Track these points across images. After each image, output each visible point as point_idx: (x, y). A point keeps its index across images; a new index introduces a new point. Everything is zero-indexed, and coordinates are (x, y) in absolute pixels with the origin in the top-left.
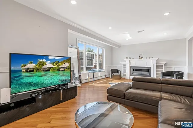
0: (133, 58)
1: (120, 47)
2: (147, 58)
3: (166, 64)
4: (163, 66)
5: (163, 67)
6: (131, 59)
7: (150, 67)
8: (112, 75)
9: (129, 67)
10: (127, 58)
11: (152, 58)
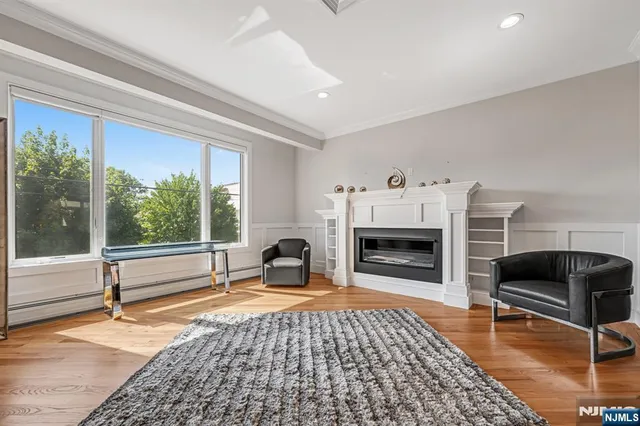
0: (364, 190)
1: (321, 144)
2: (424, 185)
3: (519, 215)
4: (506, 222)
5: (506, 230)
6: (357, 193)
7: (440, 231)
8: (266, 266)
9: (348, 228)
10: (340, 190)
11: (448, 181)
